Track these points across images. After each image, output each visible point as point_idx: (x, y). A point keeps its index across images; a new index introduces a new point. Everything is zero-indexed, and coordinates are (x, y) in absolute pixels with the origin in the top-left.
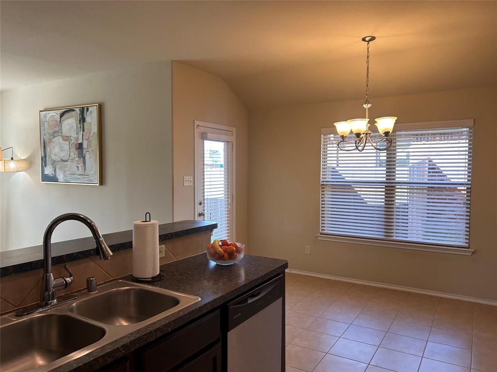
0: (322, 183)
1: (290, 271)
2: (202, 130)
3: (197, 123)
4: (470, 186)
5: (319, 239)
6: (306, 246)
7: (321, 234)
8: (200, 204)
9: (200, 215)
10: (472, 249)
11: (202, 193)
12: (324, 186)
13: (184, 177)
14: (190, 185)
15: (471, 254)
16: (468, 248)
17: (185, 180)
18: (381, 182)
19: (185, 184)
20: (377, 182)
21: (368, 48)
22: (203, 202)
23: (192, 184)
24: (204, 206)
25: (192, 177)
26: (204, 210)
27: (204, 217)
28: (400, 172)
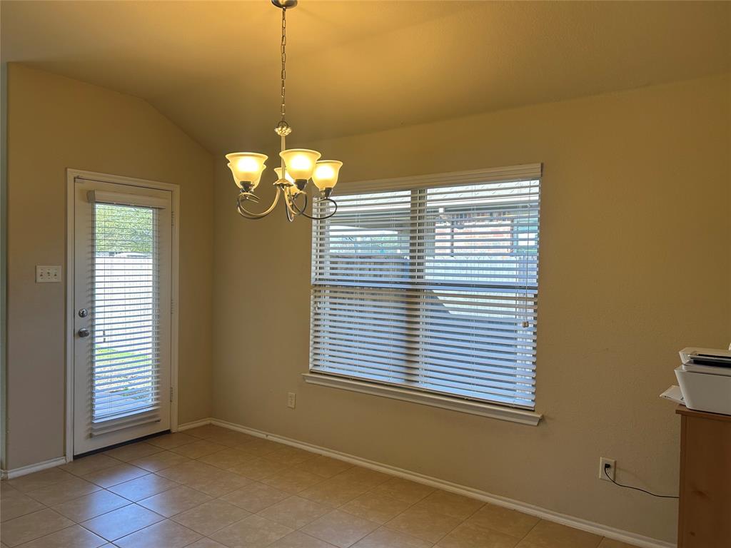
0: (316, 283)
1: (267, 436)
2: (87, 185)
3: (72, 173)
4: (536, 292)
5: (307, 381)
6: (290, 393)
7: (312, 373)
8: (82, 315)
9: (82, 334)
10: (539, 414)
11: (89, 296)
12: (319, 288)
13: (38, 267)
14: (54, 280)
15: (536, 424)
16: (534, 411)
17: (39, 271)
18: (401, 283)
19: (39, 280)
20: (396, 283)
21: (284, 19)
22: (89, 311)
23: (59, 279)
24: (93, 320)
25: (60, 267)
26: (93, 326)
27: (93, 338)
28: (432, 264)
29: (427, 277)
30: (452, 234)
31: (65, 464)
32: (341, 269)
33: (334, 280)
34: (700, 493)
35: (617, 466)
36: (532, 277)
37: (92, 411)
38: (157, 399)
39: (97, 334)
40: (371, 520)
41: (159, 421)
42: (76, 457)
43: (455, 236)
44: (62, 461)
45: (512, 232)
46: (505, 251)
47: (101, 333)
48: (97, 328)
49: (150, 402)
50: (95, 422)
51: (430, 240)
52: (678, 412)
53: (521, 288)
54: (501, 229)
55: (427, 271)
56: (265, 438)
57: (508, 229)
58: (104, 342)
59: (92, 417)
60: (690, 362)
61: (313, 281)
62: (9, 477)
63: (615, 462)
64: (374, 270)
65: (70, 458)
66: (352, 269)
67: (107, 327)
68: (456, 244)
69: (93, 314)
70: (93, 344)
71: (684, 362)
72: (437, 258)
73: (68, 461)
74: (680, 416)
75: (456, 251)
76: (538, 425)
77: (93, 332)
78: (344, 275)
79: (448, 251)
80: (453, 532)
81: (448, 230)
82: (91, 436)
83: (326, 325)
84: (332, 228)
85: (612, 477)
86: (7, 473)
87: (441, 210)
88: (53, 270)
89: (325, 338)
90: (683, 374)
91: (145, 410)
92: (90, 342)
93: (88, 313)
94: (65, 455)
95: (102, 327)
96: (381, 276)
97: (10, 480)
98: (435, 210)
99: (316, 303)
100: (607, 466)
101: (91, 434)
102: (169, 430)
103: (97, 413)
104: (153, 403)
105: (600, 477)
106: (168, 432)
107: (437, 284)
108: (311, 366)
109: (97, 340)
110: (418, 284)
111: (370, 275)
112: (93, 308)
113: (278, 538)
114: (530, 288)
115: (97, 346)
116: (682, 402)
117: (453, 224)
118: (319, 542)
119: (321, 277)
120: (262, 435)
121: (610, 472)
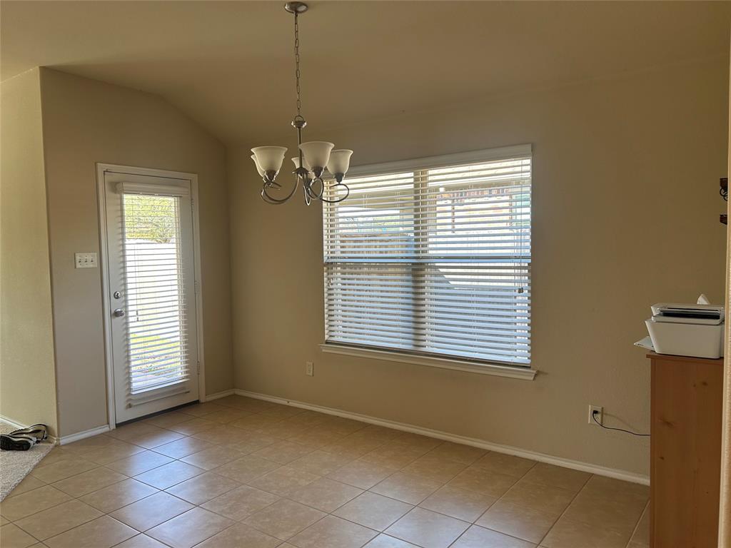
0: (328, 261)
1: (288, 402)
2: (115, 177)
3: (101, 167)
4: (530, 261)
5: (323, 351)
7: (328, 343)
8: (117, 297)
9: (117, 314)
10: (533, 369)
11: (122, 279)
12: (330, 265)
13: (76, 254)
14: (91, 266)
15: (532, 378)
16: (530, 367)
17: (78, 258)
18: (407, 258)
19: (78, 266)
20: (402, 258)
21: (296, 24)
22: (123, 293)
23: (96, 265)
24: (126, 301)
25: (96, 254)
26: (126, 306)
27: (127, 317)
28: (434, 240)
29: (430, 252)
30: (453, 211)
31: (110, 432)
32: (350, 247)
33: (345, 258)
34: (668, 424)
35: (604, 412)
36: (526, 248)
37: (130, 383)
38: (187, 372)
39: (130, 314)
40: (388, 467)
41: (188, 392)
42: (118, 425)
43: (455, 213)
44: (106, 429)
45: (510, 208)
46: (504, 225)
47: (134, 313)
48: (130, 308)
49: (180, 375)
50: (133, 393)
51: (433, 218)
52: (648, 356)
53: (516, 258)
54: (500, 205)
55: (430, 246)
56: (288, 404)
57: (506, 204)
58: (138, 321)
59: (130, 389)
60: (659, 315)
61: (325, 259)
62: (61, 444)
63: (603, 408)
64: (380, 247)
65: (113, 426)
66: (359, 247)
67: (140, 307)
68: (457, 220)
69: (126, 295)
70: (127, 323)
71: (654, 315)
72: (439, 234)
73: (112, 428)
74: (650, 359)
75: (457, 227)
76: (534, 379)
77: (127, 312)
78: (352, 252)
79: (450, 227)
80: (460, 474)
81: (449, 208)
82: (130, 406)
83: (338, 299)
84: (340, 209)
85: (599, 421)
86: (59, 440)
87: (442, 190)
88: (89, 257)
89: (338, 311)
90: (652, 325)
91: (176, 383)
92: (125, 321)
93: (121, 295)
94: (108, 424)
95: (134, 308)
96: (386, 252)
97: (63, 445)
98: (437, 189)
99: (329, 279)
100: (595, 412)
101: (130, 404)
102: (198, 401)
103: (134, 385)
104: (183, 376)
105: (589, 422)
106: (197, 402)
107: (440, 258)
108: (326, 337)
109: (131, 319)
110: (423, 258)
111: (376, 252)
112: (126, 290)
113: (307, 483)
114: (523, 258)
115: (131, 325)
116: (652, 349)
117: (453, 202)
118: (343, 485)
119: (332, 255)
120: (284, 402)
121: (598, 416)
